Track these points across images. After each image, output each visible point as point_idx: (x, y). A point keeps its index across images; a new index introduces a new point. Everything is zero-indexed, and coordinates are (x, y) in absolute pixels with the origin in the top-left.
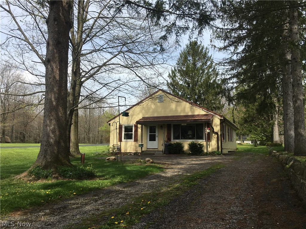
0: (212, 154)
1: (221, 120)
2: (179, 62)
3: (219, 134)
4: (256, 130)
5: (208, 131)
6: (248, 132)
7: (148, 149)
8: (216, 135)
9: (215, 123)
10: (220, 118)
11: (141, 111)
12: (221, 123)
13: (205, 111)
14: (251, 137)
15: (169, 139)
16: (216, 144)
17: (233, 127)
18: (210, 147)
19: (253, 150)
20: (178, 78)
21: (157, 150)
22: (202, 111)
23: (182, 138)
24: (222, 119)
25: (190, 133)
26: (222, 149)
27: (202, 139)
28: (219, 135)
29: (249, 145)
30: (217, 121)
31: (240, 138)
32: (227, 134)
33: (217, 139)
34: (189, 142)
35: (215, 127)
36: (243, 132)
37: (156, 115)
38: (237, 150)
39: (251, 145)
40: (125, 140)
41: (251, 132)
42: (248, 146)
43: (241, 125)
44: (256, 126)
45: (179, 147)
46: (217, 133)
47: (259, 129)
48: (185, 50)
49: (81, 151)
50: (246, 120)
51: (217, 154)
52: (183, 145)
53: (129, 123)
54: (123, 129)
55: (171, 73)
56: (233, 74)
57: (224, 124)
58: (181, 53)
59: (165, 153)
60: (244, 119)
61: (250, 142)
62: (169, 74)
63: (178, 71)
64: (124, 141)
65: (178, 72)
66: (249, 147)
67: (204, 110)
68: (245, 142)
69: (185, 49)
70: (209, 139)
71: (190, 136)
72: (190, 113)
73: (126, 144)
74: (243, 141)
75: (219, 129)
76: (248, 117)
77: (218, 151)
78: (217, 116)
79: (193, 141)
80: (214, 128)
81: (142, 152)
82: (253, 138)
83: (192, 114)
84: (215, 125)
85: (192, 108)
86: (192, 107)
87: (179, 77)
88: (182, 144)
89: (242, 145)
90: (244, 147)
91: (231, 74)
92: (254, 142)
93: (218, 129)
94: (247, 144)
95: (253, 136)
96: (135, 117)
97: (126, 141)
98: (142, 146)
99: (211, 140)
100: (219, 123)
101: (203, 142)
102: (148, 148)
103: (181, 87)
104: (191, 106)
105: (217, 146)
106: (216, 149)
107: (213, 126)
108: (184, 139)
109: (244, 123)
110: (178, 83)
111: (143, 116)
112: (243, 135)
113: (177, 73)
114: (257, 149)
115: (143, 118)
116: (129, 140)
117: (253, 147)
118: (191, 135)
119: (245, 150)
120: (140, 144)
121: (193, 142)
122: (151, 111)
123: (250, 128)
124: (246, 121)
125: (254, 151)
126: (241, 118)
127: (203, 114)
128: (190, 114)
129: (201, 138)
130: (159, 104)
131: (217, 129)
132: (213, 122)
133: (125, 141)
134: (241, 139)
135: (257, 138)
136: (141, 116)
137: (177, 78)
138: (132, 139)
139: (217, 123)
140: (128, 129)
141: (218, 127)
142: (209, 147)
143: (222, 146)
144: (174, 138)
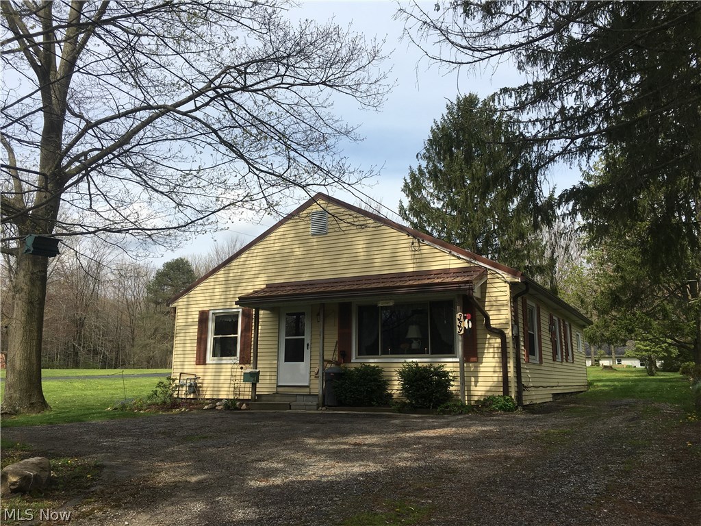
0: (485, 407)
1: (513, 286)
2: (429, 153)
3: (509, 332)
4: (647, 328)
5: (467, 324)
6: (623, 334)
7: (280, 389)
8: (499, 340)
9: (494, 299)
10: (509, 279)
11: (263, 267)
12: (514, 299)
13: (459, 258)
14: (638, 350)
15: (345, 355)
16: (498, 369)
17: (574, 318)
18: (476, 382)
19: (641, 386)
20: (428, 193)
21: (307, 390)
22: (448, 258)
23: (385, 352)
24: (516, 283)
25: (413, 332)
26: (521, 388)
27: (450, 353)
28: (507, 340)
29: (634, 369)
30: (499, 290)
31: (610, 354)
32: (546, 336)
33: (500, 355)
34: (401, 365)
35: (495, 313)
36: (607, 334)
37: (306, 277)
38: (591, 389)
39: (639, 371)
40: (216, 358)
41: (631, 331)
42: (629, 375)
43: (602, 312)
44: (647, 314)
45: (374, 382)
46: (500, 333)
47: (655, 323)
48: (445, 120)
49: (48, 397)
50: (617, 296)
51: (501, 408)
52: (384, 373)
53: (228, 304)
54: (211, 326)
55: (409, 181)
56: (551, 119)
57: (531, 303)
58: (434, 127)
59: (326, 404)
60: (611, 294)
61: (637, 363)
62: (406, 183)
63: (427, 175)
64: (211, 362)
65: (428, 179)
66: (633, 376)
67: (456, 254)
68: (625, 363)
69: (446, 118)
70: (472, 353)
71: (415, 345)
72: (412, 265)
73: (218, 372)
74: (619, 361)
75: (509, 317)
76: (622, 289)
77: (503, 396)
78: (500, 272)
79: (415, 360)
80: (490, 313)
81: (257, 398)
82: (642, 350)
83: (415, 270)
84: (494, 303)
85: (417, 248)
86: (416, 244)
87: (432, 191)
88: (380, 371)
89: (615, 370)
90: (619, 375)
91: (540, 121)
92: (647, 361)
93: (503, 317)
94: (629, 367)
95: (642, 347)
96: (244, 284)
97: (219, 362)
98: (253, 378)
99: (479, 355)
100: (508, 298)
101: (450, 365)
102: (280, 384)
103: (436, 216)
104: (413, 243)
105: (501, 379)
106: (498, 389)
107: (486, 309)
108: (392, 353)
109: (612, 307)
110: (426, 206)
111: (267, 283)
112: (610, 341)
113: (427, 181)
114: (654, 385)
115: (268, 286)
116: (226, 360)
117: (644, 376)
118: (416, 339)
119: (615, 388)
120: (248, 371)
121: (417, 363)
122: (292, 263)
123: (630, 319)
124: (614, 299)
125: (642, 391)
126: (602, 293)
127: (452, 266)
128: (410, 269)
129: (449, 350)
130: (315, 242)
131: (500, 316)
132: (487, 295)
133: (214, 362)
134: (613, 354)
135: (653, 352)
136: (262, 283)
137: (424, 192)
138: (235, 355)
139: (499, 298)
140: (225, 324)
141: (503, 312)
142: (473, 384)
143: (523, 380)
144: (361, 353)
